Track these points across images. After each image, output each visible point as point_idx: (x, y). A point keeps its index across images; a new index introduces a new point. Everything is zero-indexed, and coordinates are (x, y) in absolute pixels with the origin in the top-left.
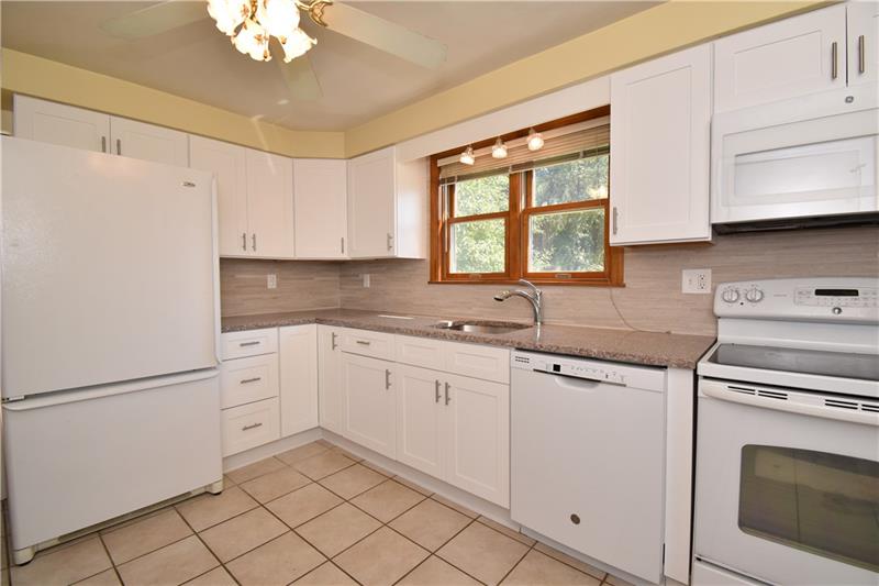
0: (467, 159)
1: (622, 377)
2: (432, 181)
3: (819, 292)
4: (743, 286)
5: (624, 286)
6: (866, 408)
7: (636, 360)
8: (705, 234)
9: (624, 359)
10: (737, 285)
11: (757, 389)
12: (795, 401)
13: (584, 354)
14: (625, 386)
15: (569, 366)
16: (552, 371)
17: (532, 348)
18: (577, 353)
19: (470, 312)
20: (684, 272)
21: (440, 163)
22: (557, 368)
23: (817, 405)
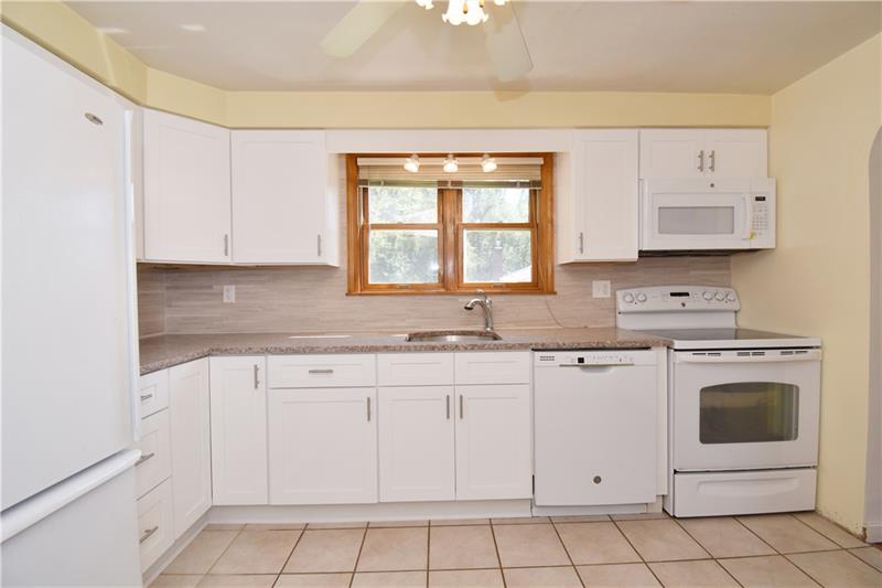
0: (412, 166)
1: (631, 359)
2: (348, 179)
3: (672, 294)
4: (634, 291)
5: (555, 293)
6: (754, 354)
7: (638, 345)
8: (634, 256)
9: (630, 345)
10: (629, 291)
11: (707, 352)
12: (725, 356)
13: (601, 346)
14: (632, 365)
15: (590, 358)
16: (577, 363)
17: (556, 347)
18: (594, 345)
19: (404, 324)
20: (594, 282)
21: (361, 162)
22: (581, 360)
23: (733, 356)
